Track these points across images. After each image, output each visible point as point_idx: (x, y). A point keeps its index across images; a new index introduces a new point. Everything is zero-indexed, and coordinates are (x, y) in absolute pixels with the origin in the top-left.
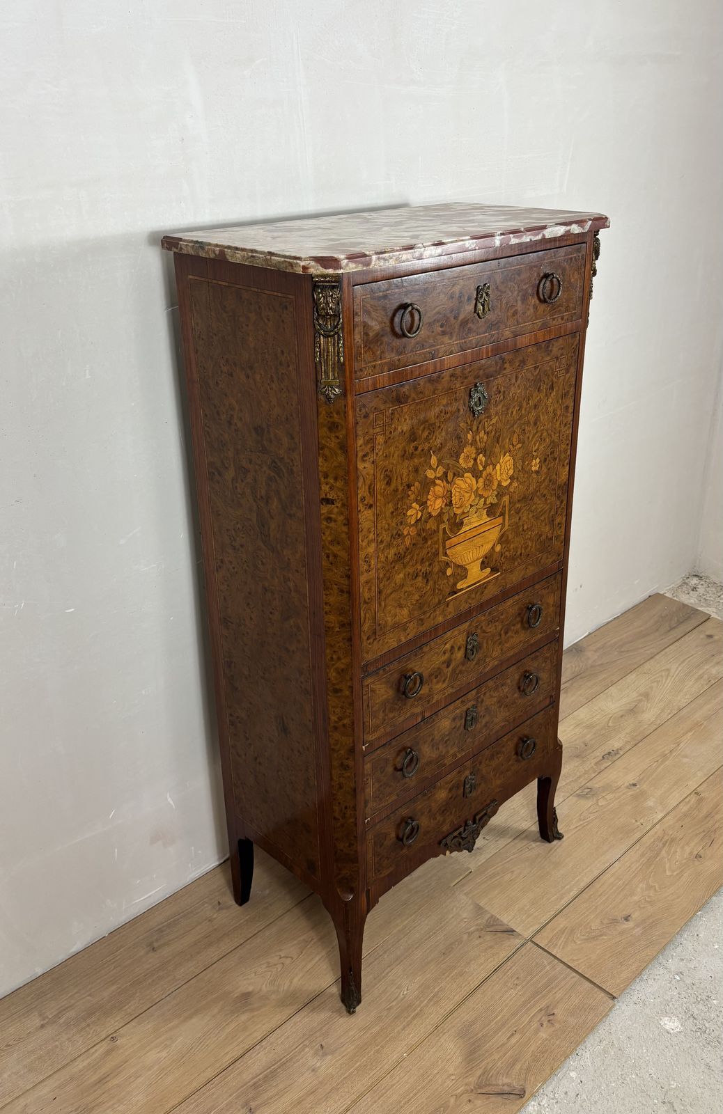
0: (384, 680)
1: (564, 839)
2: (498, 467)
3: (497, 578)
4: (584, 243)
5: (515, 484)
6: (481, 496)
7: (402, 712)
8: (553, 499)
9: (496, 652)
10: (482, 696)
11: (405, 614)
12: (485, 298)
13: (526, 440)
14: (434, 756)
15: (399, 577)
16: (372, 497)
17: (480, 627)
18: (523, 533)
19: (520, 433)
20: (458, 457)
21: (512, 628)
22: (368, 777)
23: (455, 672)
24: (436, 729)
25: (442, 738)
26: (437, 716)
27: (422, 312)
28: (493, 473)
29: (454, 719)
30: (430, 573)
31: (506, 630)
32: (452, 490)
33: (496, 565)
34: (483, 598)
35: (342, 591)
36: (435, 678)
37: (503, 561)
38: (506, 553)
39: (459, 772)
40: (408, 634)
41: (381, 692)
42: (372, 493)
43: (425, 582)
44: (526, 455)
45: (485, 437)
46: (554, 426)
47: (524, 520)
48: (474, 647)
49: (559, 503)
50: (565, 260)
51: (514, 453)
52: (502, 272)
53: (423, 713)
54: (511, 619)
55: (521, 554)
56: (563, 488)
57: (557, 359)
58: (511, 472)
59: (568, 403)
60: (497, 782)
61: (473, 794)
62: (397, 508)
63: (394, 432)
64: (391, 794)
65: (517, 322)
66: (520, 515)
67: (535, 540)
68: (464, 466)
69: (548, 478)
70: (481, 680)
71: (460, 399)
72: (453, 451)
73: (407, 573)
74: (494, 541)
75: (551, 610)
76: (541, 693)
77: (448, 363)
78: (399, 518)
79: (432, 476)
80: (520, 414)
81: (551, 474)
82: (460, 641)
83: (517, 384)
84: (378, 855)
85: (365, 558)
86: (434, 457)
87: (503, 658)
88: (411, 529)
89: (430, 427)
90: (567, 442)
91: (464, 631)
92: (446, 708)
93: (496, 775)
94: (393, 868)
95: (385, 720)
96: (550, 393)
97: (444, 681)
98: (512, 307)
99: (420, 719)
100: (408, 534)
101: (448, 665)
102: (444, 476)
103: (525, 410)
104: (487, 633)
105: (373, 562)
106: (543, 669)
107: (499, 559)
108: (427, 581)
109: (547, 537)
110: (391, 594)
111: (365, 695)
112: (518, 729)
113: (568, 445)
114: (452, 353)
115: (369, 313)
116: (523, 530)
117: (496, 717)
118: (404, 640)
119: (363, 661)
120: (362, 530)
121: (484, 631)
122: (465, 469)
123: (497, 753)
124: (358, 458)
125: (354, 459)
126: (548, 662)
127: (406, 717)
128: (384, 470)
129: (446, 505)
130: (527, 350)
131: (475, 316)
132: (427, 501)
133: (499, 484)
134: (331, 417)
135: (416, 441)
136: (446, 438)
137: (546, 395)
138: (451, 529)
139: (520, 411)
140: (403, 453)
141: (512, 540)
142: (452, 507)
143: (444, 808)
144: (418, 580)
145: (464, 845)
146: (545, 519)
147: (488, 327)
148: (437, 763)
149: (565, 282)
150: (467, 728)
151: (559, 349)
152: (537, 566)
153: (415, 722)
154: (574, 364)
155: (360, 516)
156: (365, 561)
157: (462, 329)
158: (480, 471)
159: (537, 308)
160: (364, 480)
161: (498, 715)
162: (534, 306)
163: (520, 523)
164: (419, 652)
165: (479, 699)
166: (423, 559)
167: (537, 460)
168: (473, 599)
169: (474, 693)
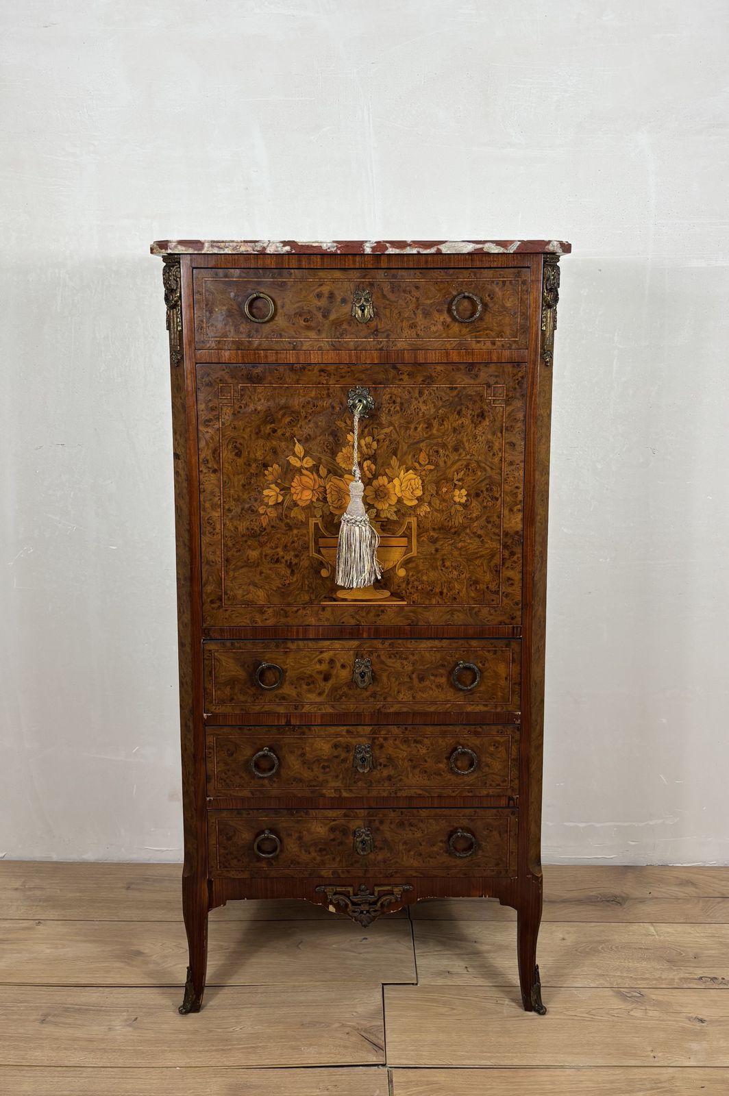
0: (232, 655)
1: (546, 1016)
2: (396, 481)
3: (402, 607)
4: (529, 267)
5: (426, 508)
7: (257, 701)
8: (495, 545)
9: (405, 696)
10: (381, 739)
11: (260, 596)
12: (365, 303)
13: (442, 464)
14: (306, 775)
15: (254, 554)
16: (218, 463)
17: (376, 654)
18: (443, 568)
19: (431, 454)
20: (334, 454)
21: (432, 678)
22: (211, 751)
23: (337, 691)
24: (307, 745)
25: (318, 760)
26: (310, 729)
27: (279, 303)
28: (390, 486)
29: (336, 746)
30: (296, 564)
31: (420, 676)
32: (327, 488)
33: (399, 591)
34: (379, 623)
35: (185, 545)
36: (307, 685)
37: (412, 591)
38: (416, 583)
39: (346, 815)
40: (266, 619)
41: (228, 666)
42: (217, 459)
43: (289, 572)
44: (443, 481)
45: (375, 445)
46: (490, 460)
47: (444, 555)
48: (365, 673)
49: (507, 553)
50: (493, 282)
51: (423, 473)
52: (391, 283)
53: (287, 716)
54: (428, 666)
55: (441, 593)
56: (512, 537)
57: (489, 386)
58: (419, 493)
59: (513, 440)
60: (410, 862)
61: (370, 856)
62: (250, 483)
63: (245, 408)
64: (243, 787)
65: (418, 335)
66: (437, 547)
67: (465, 583)
68: (343, 466)
69: (485, 518)
70: (380, 720)
71: (334, 397)
72: (327, 447)
73: (264, 554)
74: (395, 563)
75: (503, 683)
76: (491, 785)
77: (315, 358)
78: (253, 493)
79: (298, 464)
80: (430, 433)
81: (489, 514)
82: (344, 659)
83: (421, 400)
84: (224, 847)
85: (208, 519)
86: (300, 446)
87: (418, 708)
88: (270, 509)
89: (293, 415)
90: (516, 485)
91: (349, 650)
92: (324, 727)
93: (409, 851)
94: (246, 875)
95: (233, 699)
96: (480, 422)
97: (320, 694)
98: (409, 318)
99: (283, 722)
100: (265, 513)
101: (326, 678)
102: (315, 469)
103: (438, 430)
104: (387, 666)
105: (218, 526)
106: (491, 754)
107: (404, 585)
108: (293, 572)
109: (488, 587)
110: (242, 567)
111: (207, 660)
112: (446, 812)
113: (517, 488)
114: (320, 349)
115: (213, 294)
116: (444, 566)
117: (408, 777)
118: (260, 624)
119: (205, 623)
120: (204, 491)
121: (382, 662)
122: (346, 470)
123: (411, 825)
124: (199, 422)
125: (194, 421)
126: (502, 749)
127: (263, 710)
128: (233, 440)
129: (318, 499)
130: (436, 367)
131: (352, 319)
132: (292, 489)
133: (400, 501)
134: (178, 379)
135: (274, 423)
136: (315, 430)
137: (472, 422)
138: (326, 528)
139: (428, 430)
140: (257, 430)
141: (425, 571)
142: (327, 505)
143: (323, 847)
144: (279, 566)
145: (354, 912)
146: (482, 564)
147: (373, 333)
148: (311, 787)
149: (495, 305)
150: (356, 767)
151: (491, 376)
152: (471, 617)
153: (276, 721)
154: (521, 398)
155: (201, 476)
156: (209, 523)
157: (333, 329)
158: (369, 479)
159: (448, 326)
160: (207, 444)
161: (411, 775)
162: (444, 323)
163: (438, 556)
164: (283, 645)
165: (376, 741)
166: (286, 546)
167: (464, 492)
168: (363, 617)
169: (368, 729)
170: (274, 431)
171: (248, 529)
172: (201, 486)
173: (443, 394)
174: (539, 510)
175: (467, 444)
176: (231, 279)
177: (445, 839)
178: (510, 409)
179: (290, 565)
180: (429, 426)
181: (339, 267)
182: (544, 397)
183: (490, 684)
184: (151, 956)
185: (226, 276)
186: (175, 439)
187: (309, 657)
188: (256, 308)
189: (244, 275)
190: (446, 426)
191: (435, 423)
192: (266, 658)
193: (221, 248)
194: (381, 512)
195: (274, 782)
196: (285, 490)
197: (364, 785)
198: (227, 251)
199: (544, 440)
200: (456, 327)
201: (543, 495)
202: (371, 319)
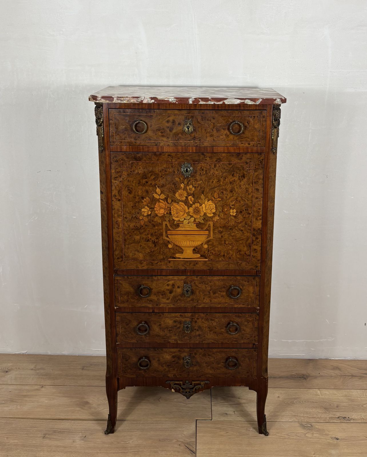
0: (127, 282)
2: (203, 205)
3: (205, 261)
4: (266, 110)
5: (217, 218)
6: (192, 217)
7: (139, 302)
8: (249, 234)
9: (207, 300)
10: (196, 319)
11: (141, 256)
12: (189, 126)
13: (225, 198)
14: (161, 334)
15: (137, 238)
16: (120, 196)
17: (194, 282)
18: (225, 245)
19: (219, 193)
20: (174, 193)
21: (219, 293)
22: (118, 323)
23: (175, 298)
24: (162, 321)
25: (167, 327)
26: (163, 314)
27: (149, 124)
28: (200, 207)
29: (175, 322)
30: (157, 242)
31: (214, 292)
32: (171, 208)
33: (204, 254)
34: (195, 268)
35: (105, 232)
36: (162, 295)
37: (211, 254)
38: (212, 251)
39: (179, 351)
40: (143, 266)
41: (126, 286)
42: (120, 195)
43: (154, 245)
44: (225, 206)
45: (193, 189)
46: (247, 196)
47: (226, 239)
48: (188, 291)
49: (254, 238)
50: (249, 116)
51: (216, 202)
52: (201, 116)
53: (153, 308)
54: (218, 287)
55: (224, 256)
56: (257, 231)
57: (247, 163)
58: (214, 211)
59: (258, 187)
60: (209, 371)
61: (190, 368)
62: (136, 206)
63: (133, 172)
64: (133, 338)
65: (214, 140)
66: (222, 235)
67: (235, 251)
68: (179, 198)
69: (244, 222)
70: (195, 311)
71: (175, 167)
72: (171, 190)
73: (142, 237)
74: (203, 242)
75: (251, 295)
76: (245, 338)
77: (166, 149)
78: (137, 210)
79: (158, 197)
80: (219, 184)
81: (247, 221)
82: (179, 284)
83: (215, 169)
84: (124, 364)
85: (116, 222)
86: (159, 189)
87: (212, 305)
88: (144, 218)
89: (156, 175)
90: (259, 208)
91: (181, 280)
92: (169, 313)
93: (208, 367)
94: (134, 376)
95: (128, 301)
96: (243, 179)
97: (168, 299)
98: (209, 132)
99: (151, 311)
100: (143, 219)
101: (171, 292)
102: (166, 199)
103: (223, 183)
104: (199, 287)
105: (121, 225)
106: (246, 326)
107: (207, 252)
108: (155, 246)
109: (245, 253)
110: (132, 243)
111: (116, 284)
112: (226, 350)
113: (259, 209)
114: (168, 145)
115: (118, 120)
116: (225, 244)
117: (208, 335)
118: (140, 268)
119: (115, 268)
120: (114, 209)
121: (197, 286)
122: (180, 200)
123: (209, 355)
124: (112, 178)
125: (110, 177)
126: (250, 323)
127: (142, 306)
128: (127, 186)
129: (167, 213)
130: (223, 154)
131: (183, 132)
132: (155, 208)
133: (205, 214)
134: (102, 158)
135: (147, 179)
136: (166, 182)
137: (239, 179)
138: (171, 226)
139: (218, 182)
140: (139, 182)
141: (217, 246)
142: (171, 216)
143: (169, 364)
144: (150, 243)
145: (183, 392)
146: (243, 243)
147: (193, 139)
148: (164, 338)
149: (250, 126)
150: (184, 331)
151: (248, 159)
152: (238, 266)
153: (148, 310)
154: (261, 169)
155: (113, 203)
156: (116, 223)
157: (174, 137)
158: (191, 204)
159: (228, 136)
160: (116, 188)
161: (209, 334)
162: (226, 135)
163: (222, 239)
164: (150, 278)
165: (193, 319)
166: (152, 234)
167: (235, 210)
168: (188, 266)
169: (190, 314)
170: (147, 182)
171: (134, 226)
172: (113, 207)
173: (225, 166)
174: (269, 219)
175: (236, 189)
176: (127, 114)
177: (224, 361)
178: (256, 173)
179: (154, 243)
180: (219, 181)
181: (177, 109)
182: (273, 168)
183: (246, 295)
184: (92, 404)
185: (124, 112)
186: (101, 185)
187: (163, 283)
188: (138, 127)
189: (132, 112)
190: (227, 181)
191: (222, 180)
192: (143, 283)
193: (122, 101)
194: (196, 219)
195: (147, 336)
196: (152, 209)
197: (188, 338)
198: (125, 102)
199: (272, 187)
200: (231, 137)
201: (271, 212)
202: (192, 132)
